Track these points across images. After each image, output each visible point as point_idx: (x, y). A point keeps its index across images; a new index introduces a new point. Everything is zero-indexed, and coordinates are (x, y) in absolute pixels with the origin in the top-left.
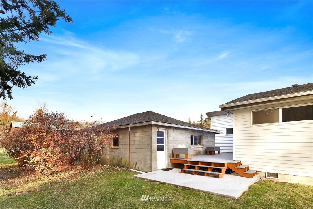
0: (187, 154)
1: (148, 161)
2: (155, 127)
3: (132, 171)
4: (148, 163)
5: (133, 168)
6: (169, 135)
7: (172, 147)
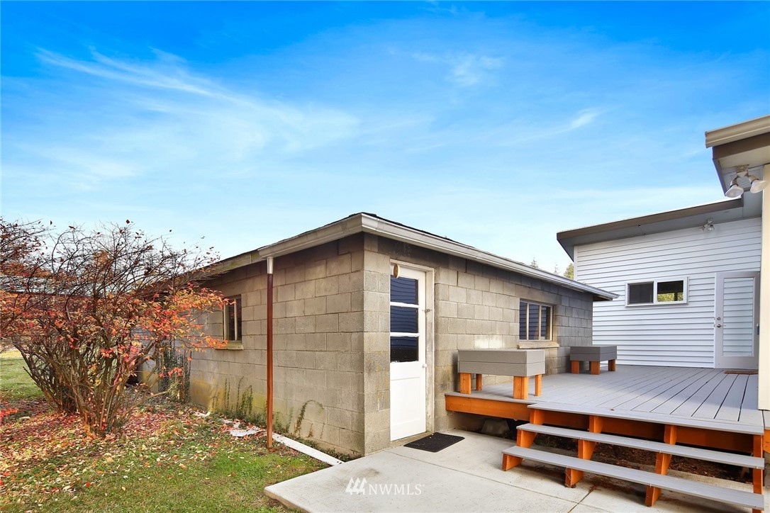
0: (522, 378)
1: (348, 408)
2: (381, 255)
3: (283, 448)
4: (348, 414)
5: (291, 430)
6: (440, 297)
7: (454, 343)
